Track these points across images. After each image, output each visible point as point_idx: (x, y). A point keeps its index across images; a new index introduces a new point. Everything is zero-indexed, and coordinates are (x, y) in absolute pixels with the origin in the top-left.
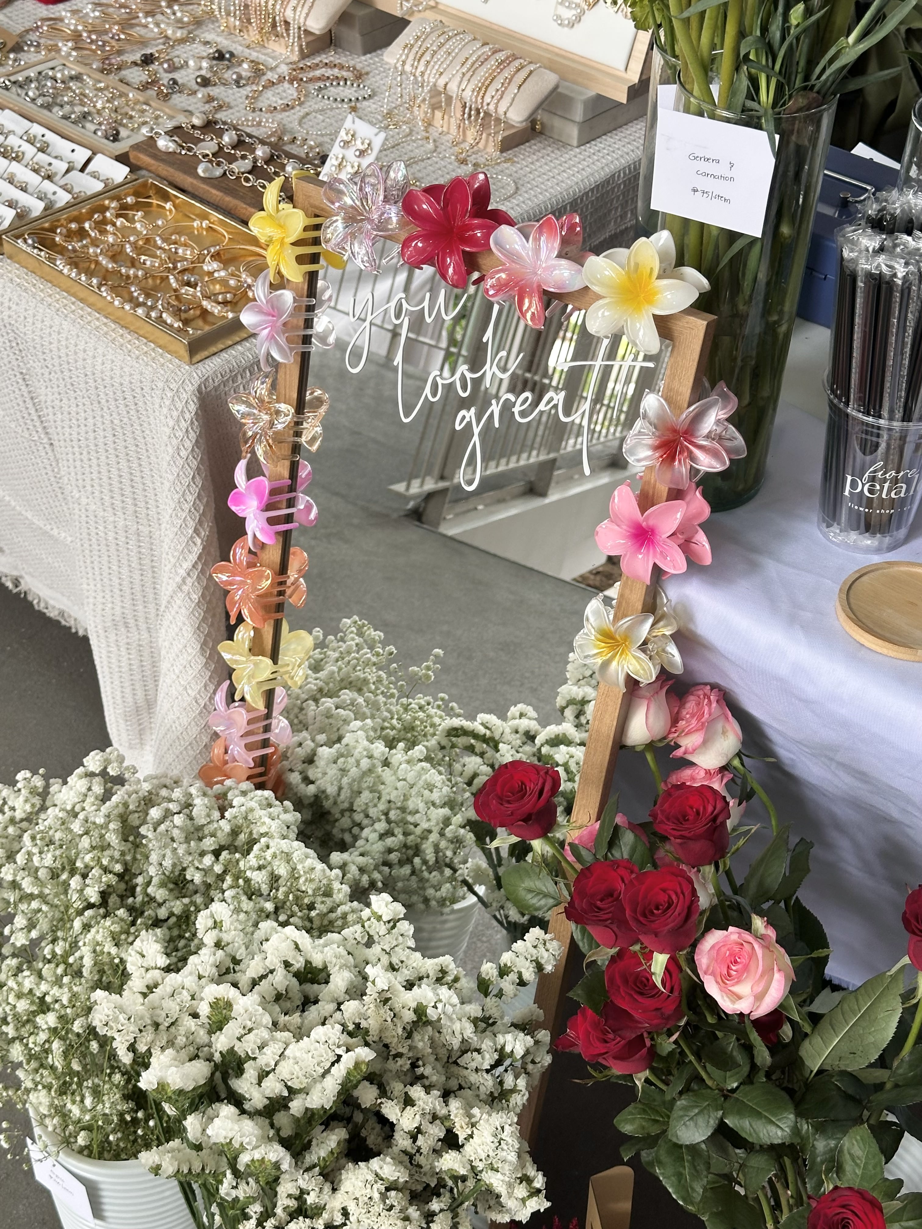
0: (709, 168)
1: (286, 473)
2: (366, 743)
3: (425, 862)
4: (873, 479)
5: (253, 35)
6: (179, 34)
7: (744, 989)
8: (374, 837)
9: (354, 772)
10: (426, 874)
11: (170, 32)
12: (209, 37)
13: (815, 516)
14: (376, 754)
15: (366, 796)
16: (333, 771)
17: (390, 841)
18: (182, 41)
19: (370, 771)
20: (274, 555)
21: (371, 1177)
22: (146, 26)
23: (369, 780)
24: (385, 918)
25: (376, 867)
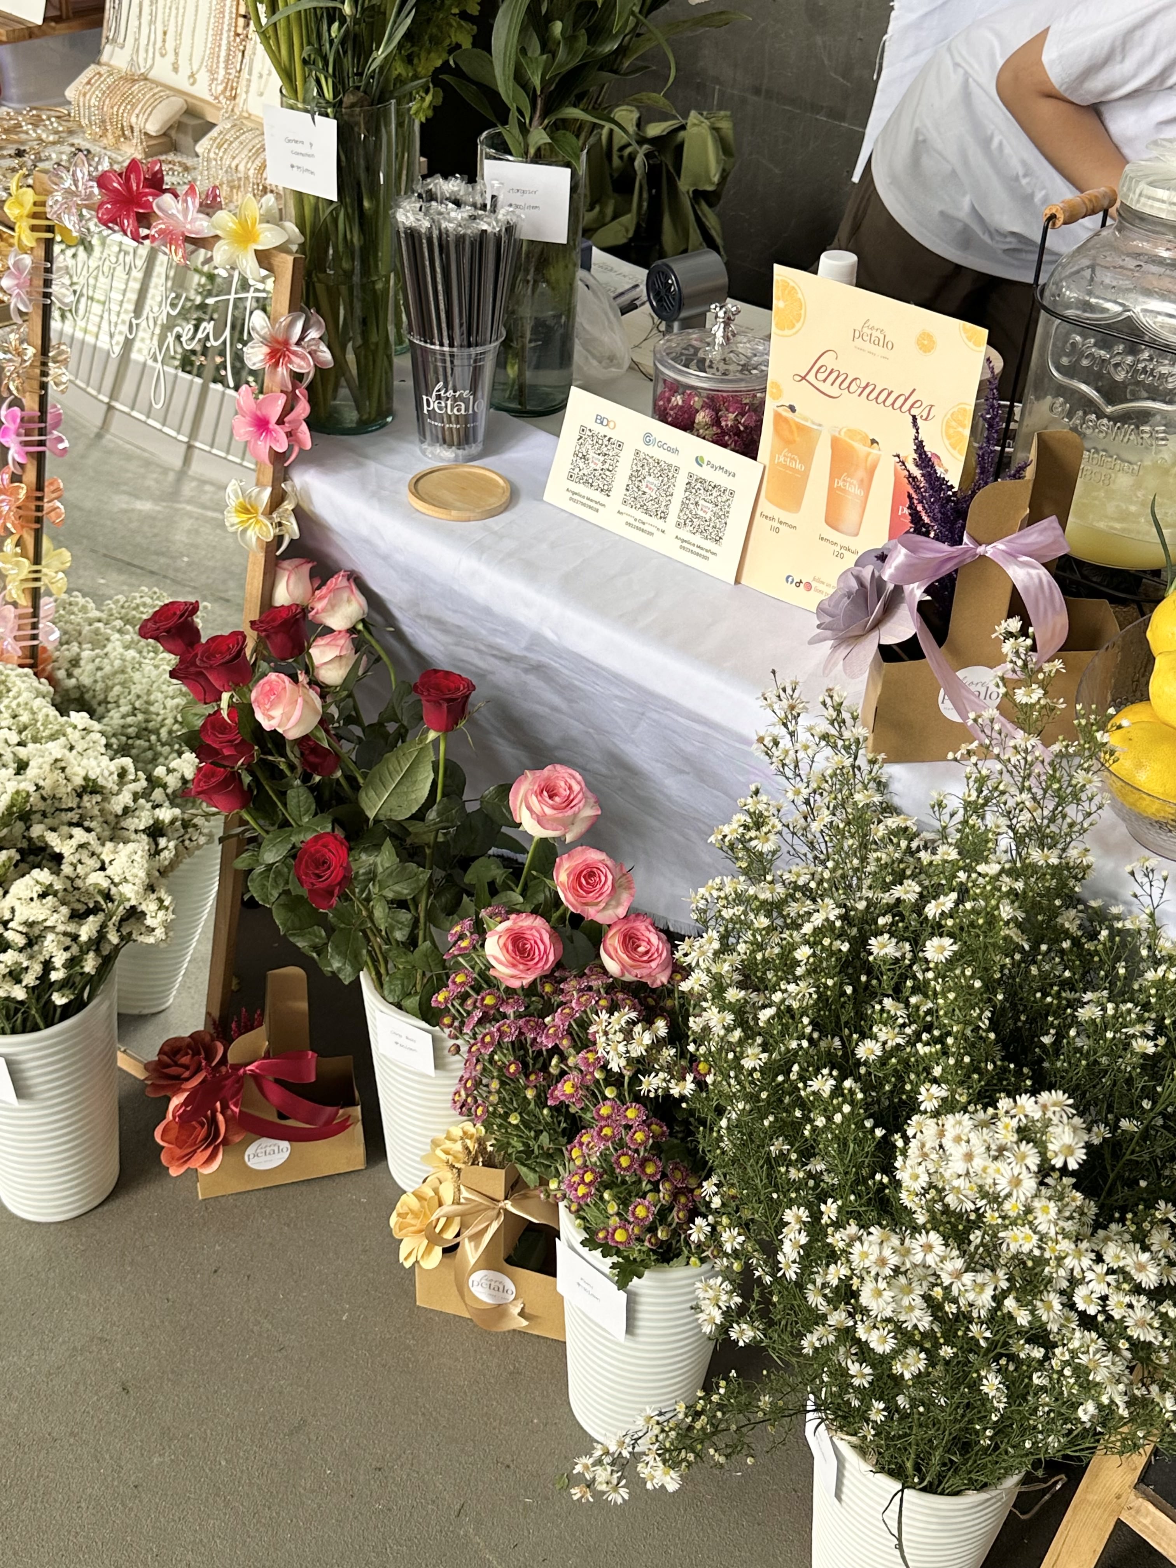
0: (298, 148)
1: (36, 407)
2: (121, 650)
3: (159, 740)
4: (439, 397)
5: (110, 139)
6: (51, 138)
7: (277, 713)
8: (118, 715)
9: (108, 669)
10: (159, 748)
11: (44, 136)
12: (76, 141)
13: (416, 437)
14: (128, 658)
15: (117, 689)
16: (90, 667)
17: (130, 720)
18: (54, 143)
19: (123, 672)
20: (31, 476)
21: (32, 883)
22: (27, 133)
23: (120, 678)
24: (80, 727)
25: (114, 735)
